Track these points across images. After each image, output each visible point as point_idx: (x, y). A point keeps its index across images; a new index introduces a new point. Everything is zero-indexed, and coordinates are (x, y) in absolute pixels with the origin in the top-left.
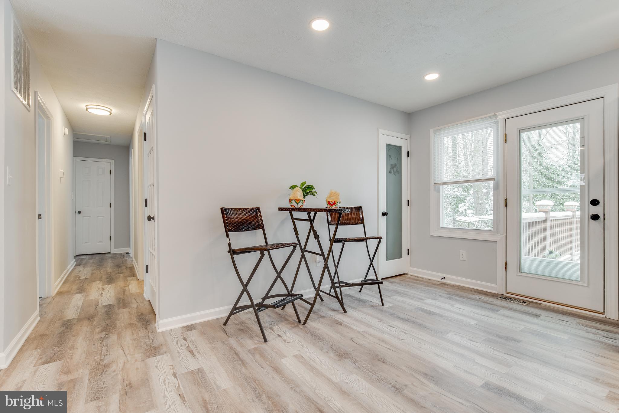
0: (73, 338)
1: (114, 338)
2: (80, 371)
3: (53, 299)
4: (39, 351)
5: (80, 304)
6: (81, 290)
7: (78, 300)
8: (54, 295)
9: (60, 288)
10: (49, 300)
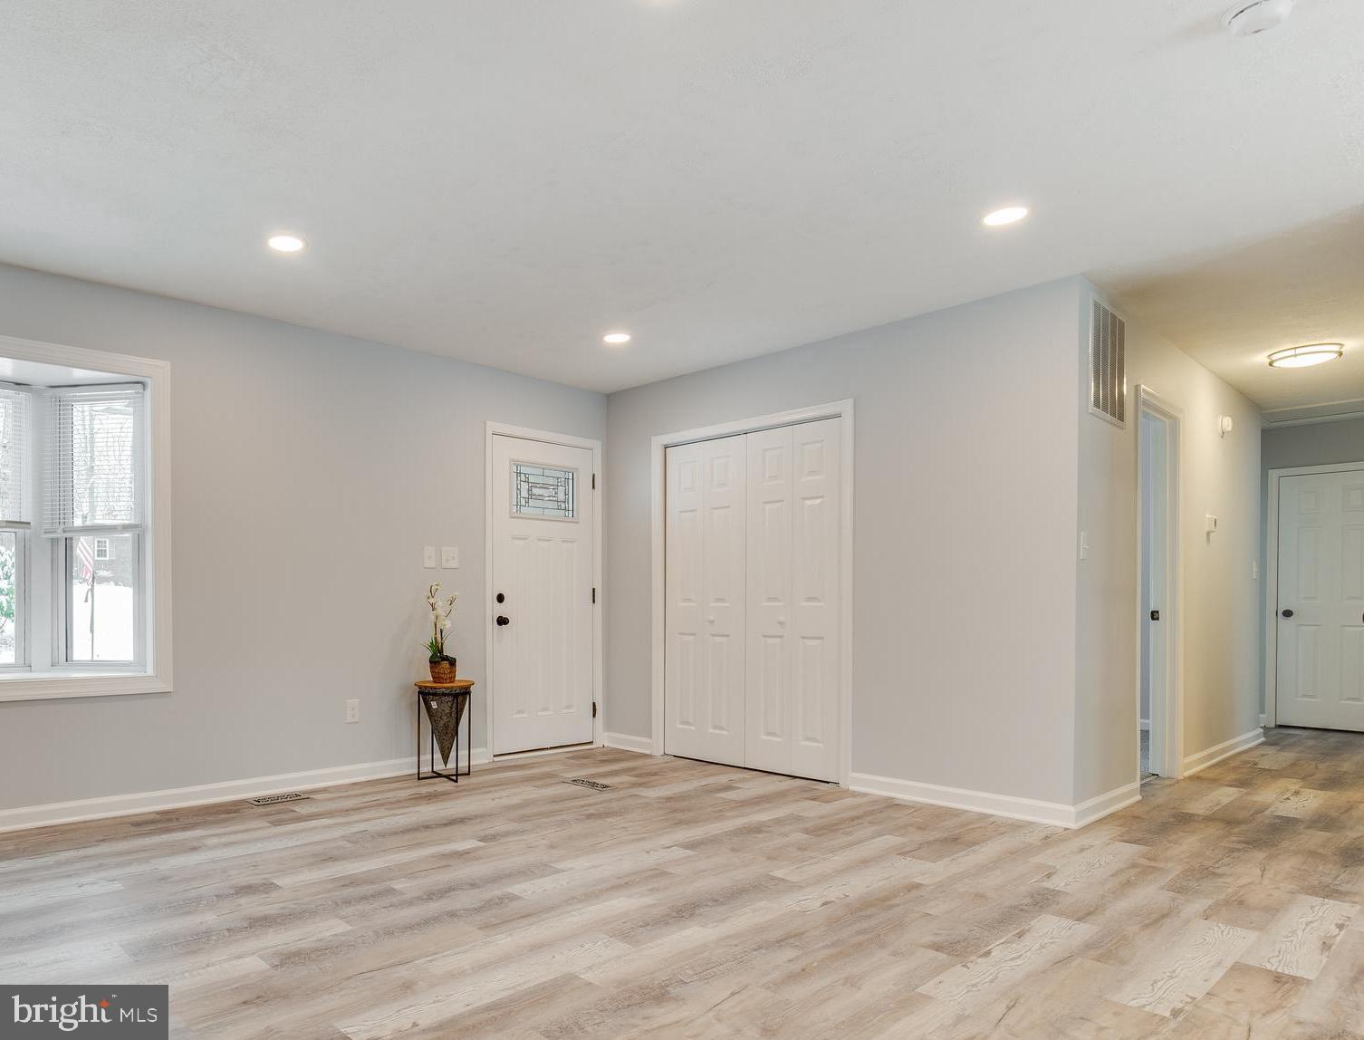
0: (1181, 834)
1: (1260, 855)
2: (1170, 865)
3: (1178, 782)
4: (1123, 829)
5: (1225, 801)
6: (1241, 783)
7: (1226, 795)
8: (1181, 778)
9: (1202, 771)
10: (1168, 782)
